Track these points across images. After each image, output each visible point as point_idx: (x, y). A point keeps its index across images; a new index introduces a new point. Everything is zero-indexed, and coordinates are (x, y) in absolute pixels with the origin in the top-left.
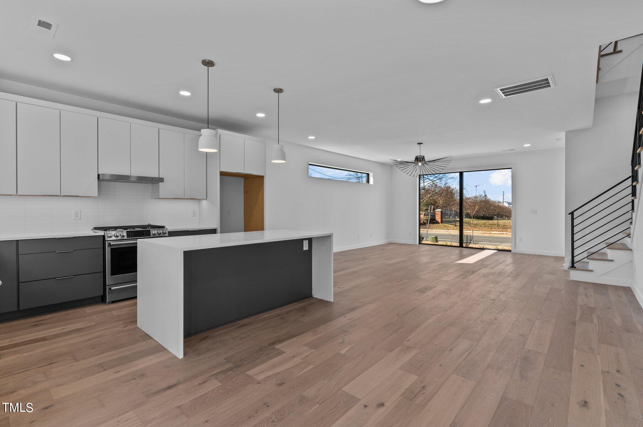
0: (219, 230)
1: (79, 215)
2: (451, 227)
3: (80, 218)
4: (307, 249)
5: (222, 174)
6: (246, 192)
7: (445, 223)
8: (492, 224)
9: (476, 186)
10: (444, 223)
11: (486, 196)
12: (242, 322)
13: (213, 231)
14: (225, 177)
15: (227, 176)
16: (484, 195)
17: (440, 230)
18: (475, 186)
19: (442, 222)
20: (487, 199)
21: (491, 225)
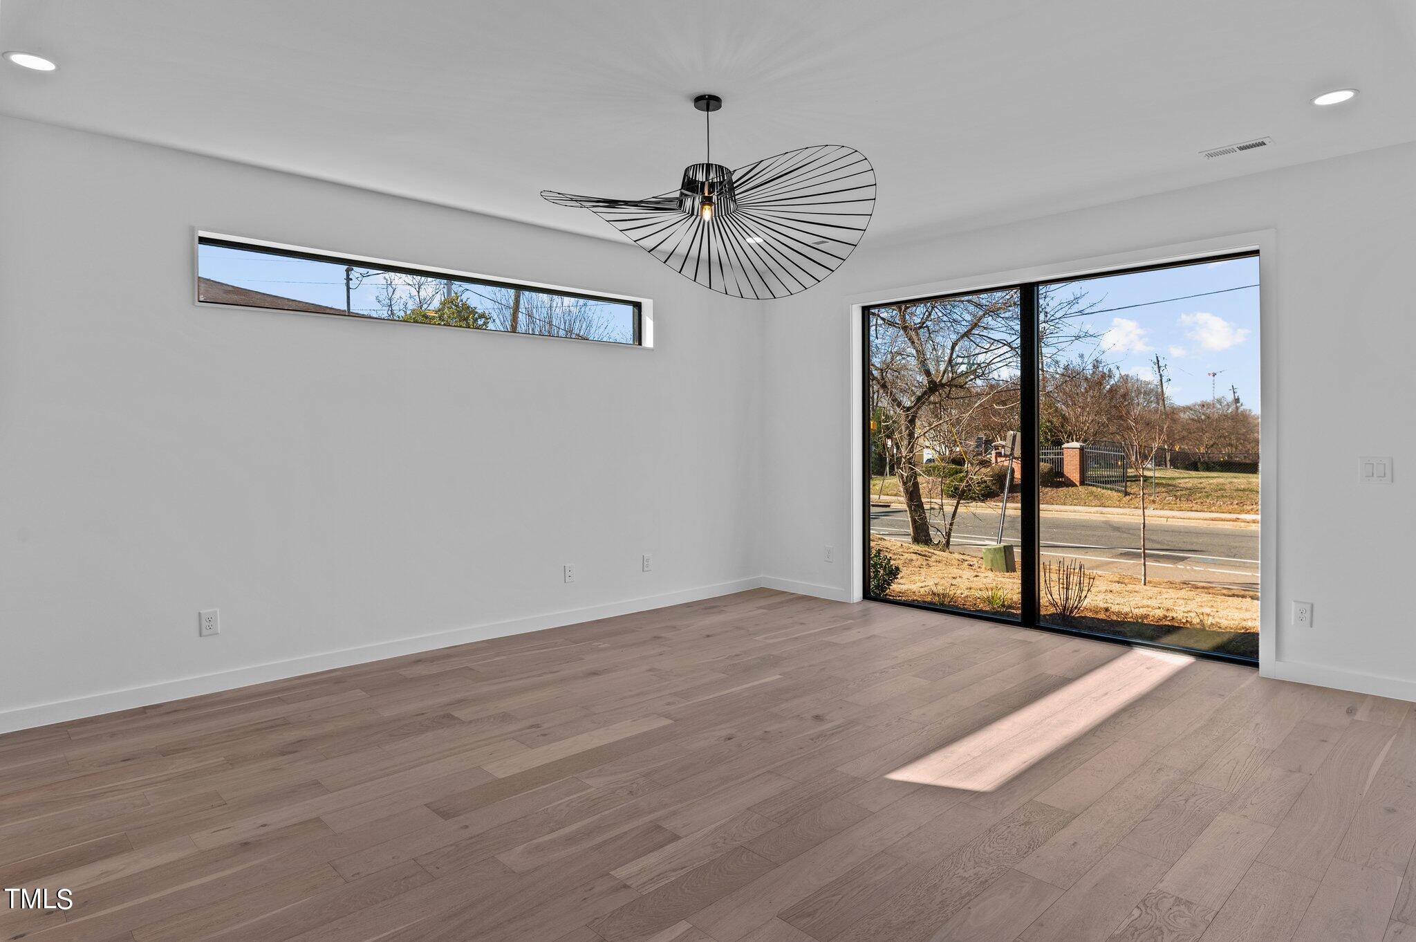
2: (1110, 498)
7: (1094, 486)
8: (1244, 490)
9: (1214, 375)
10: (1089, 485)
11: (1237, 400)
16: (1230, 398)
17: (1072, 508)
18: (1209, 374)
19: (1082, 483)
20: (1241, 409)
21: (1241, 494)
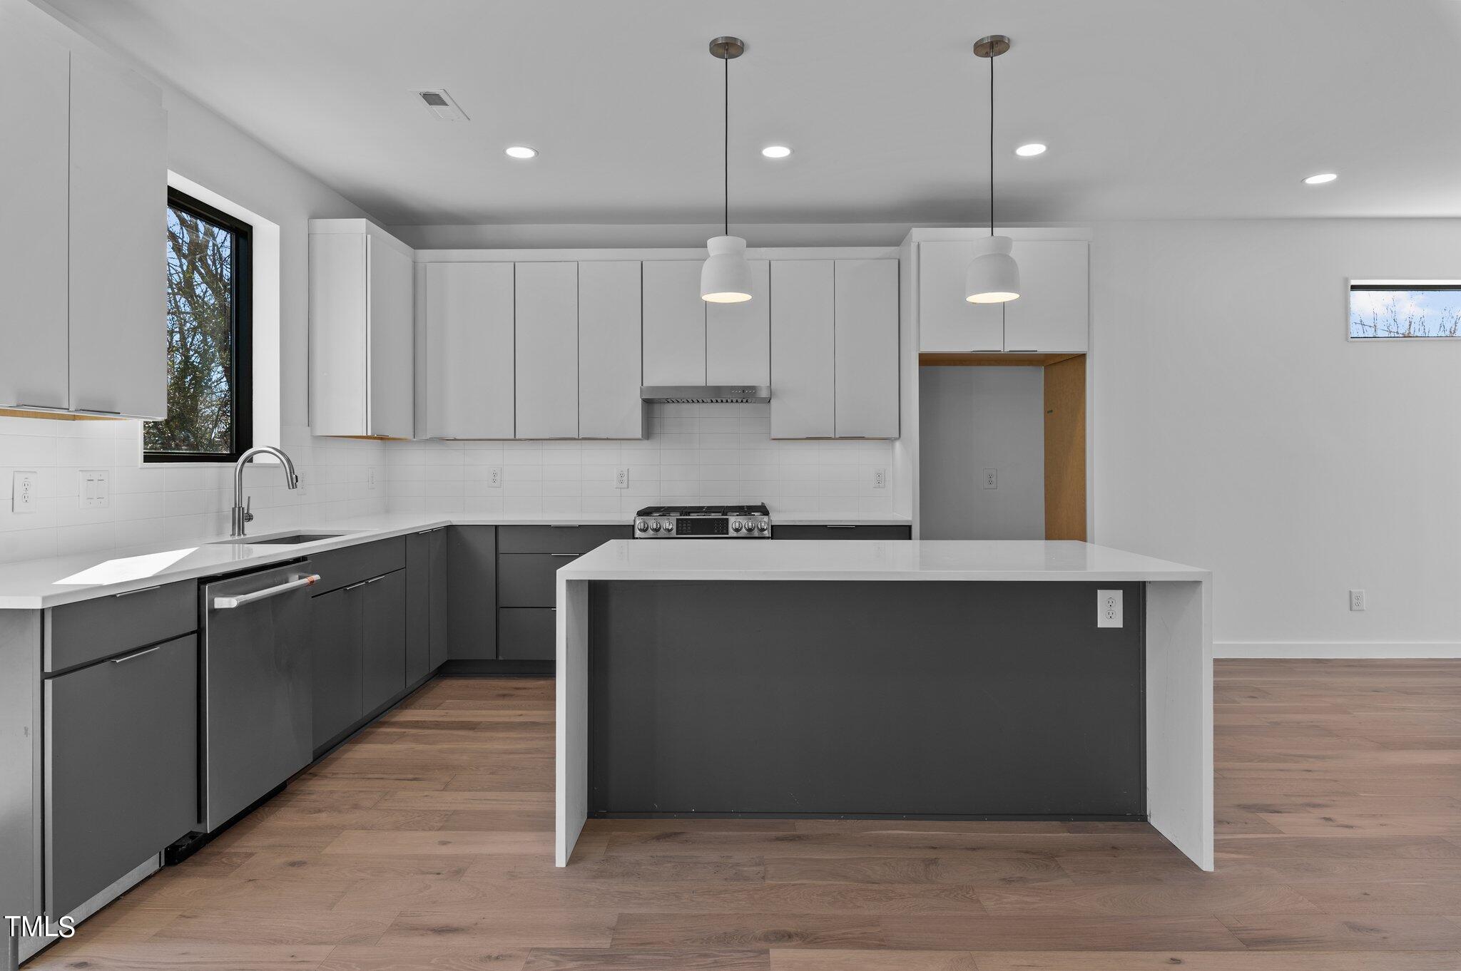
0: (916, 531)
1: (625, 478)
3: (626, 486)
4: (1117, 622)
5: (926, 361)
6: (1048, 412)
12: (804, 826)
13: (902, 532)
14: (942, 367)
15: (949, 365)
